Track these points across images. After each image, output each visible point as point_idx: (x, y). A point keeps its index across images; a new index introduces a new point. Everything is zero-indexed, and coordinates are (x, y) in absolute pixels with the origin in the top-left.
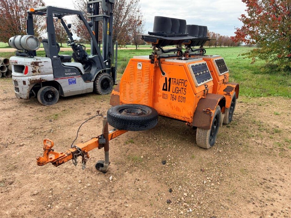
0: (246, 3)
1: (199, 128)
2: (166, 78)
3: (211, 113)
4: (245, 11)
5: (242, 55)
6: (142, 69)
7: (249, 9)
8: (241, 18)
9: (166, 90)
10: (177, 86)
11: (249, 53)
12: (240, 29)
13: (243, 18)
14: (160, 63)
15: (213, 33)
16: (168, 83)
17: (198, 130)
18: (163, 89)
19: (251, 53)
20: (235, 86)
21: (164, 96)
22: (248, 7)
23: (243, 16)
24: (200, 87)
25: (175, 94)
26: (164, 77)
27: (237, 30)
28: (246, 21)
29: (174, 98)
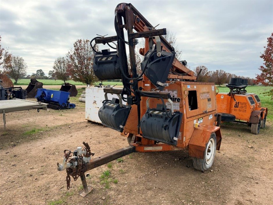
0: (264, 58)
1: (253, 123)
2: (236, 102)
3: (258, 117)
4: (264, 64)
5: (263, 93)
6: (224, 99)
7: (267, 63)
8: (260, 68)
9: (236, 107)
10: (242, 105)
11: (269, 93)
12: (260, 75)
13: (262, 68)
14: (233, 96)
15: (229, 73)
16: (237, 104)
17: (252, 124)
18: (235, 107)
19: (270, 92)
20: (266, 108)
21: (235, 110)
22: (265, 62)
23: (262, 67)
24: (252, 106)
25: (241, 109)
26: (235, 102)
27: (258, 76)
28: (265, 71)
29: (240, 111)
